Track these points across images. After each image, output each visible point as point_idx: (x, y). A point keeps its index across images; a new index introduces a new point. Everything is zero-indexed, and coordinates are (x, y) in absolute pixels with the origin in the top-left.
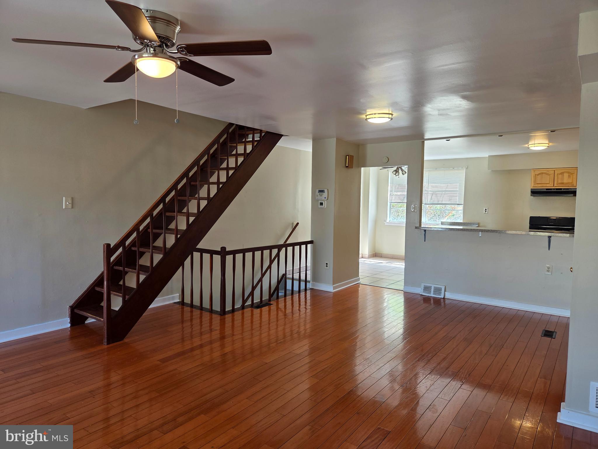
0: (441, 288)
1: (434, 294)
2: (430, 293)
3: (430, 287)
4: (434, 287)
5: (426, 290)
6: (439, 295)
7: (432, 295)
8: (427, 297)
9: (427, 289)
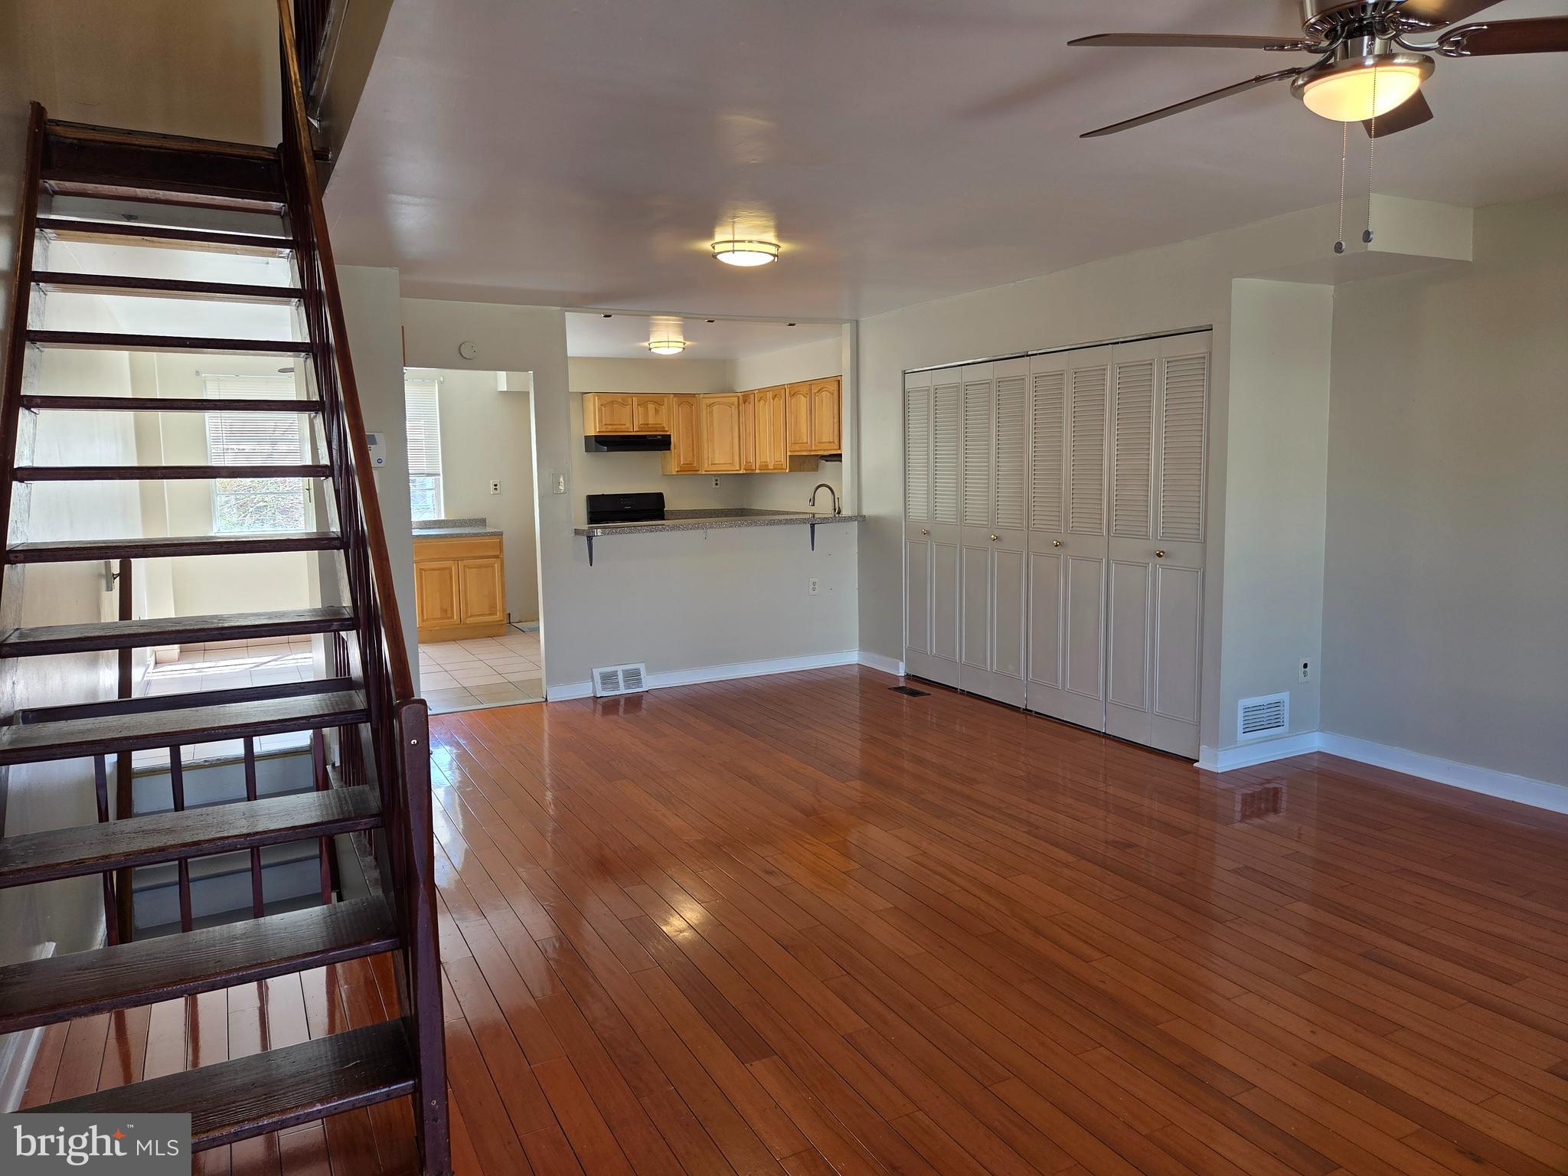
0: (639, 669)
1: (628, 687)
2: (617, 688)
3: (615, 673)
4: (625, 672)
5: (608, 683)
6: (639, 687)
7: (623, 690)
8: (613, 698)
9: (608, 679)
